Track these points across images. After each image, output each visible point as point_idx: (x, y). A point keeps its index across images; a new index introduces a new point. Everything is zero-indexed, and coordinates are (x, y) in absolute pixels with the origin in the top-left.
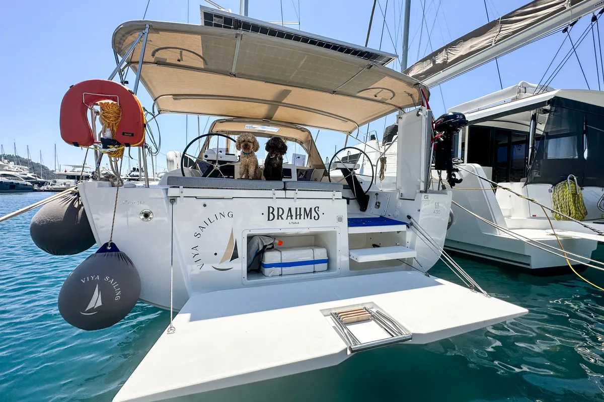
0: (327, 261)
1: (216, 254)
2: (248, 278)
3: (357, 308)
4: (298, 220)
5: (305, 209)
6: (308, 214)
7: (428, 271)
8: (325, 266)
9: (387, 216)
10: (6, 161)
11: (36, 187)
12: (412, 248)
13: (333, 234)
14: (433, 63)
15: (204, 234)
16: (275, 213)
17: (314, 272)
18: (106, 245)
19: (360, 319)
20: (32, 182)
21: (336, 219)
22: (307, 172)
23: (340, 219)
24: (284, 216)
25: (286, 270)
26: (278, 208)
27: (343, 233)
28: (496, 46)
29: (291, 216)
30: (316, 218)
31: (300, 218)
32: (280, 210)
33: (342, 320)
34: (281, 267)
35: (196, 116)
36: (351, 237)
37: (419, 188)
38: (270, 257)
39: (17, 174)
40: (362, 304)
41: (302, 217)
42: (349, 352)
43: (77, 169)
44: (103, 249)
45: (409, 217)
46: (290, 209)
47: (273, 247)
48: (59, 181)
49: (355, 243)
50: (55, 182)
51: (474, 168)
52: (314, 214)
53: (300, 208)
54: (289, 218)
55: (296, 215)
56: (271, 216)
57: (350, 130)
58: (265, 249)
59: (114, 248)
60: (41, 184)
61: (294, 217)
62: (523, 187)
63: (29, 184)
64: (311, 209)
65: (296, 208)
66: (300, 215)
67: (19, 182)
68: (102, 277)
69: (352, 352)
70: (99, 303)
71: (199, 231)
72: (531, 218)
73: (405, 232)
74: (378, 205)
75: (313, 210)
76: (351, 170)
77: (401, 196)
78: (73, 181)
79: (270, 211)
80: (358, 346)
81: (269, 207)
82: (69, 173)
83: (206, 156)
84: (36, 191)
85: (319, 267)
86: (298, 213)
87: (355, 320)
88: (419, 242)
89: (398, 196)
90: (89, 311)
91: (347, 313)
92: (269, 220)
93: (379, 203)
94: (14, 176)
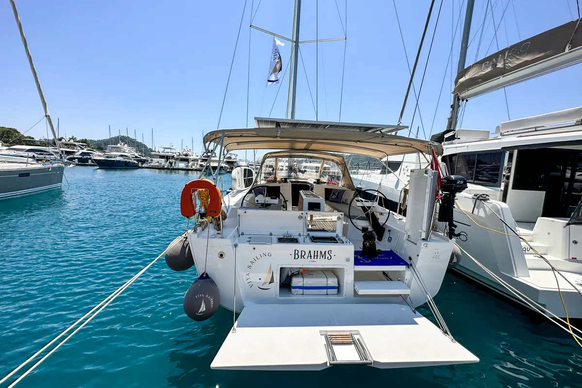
0: (339, 288)
1: (260, 279)
2: (280, 296)
3: (345, 334)
4: (315, 259)
5: (321, 252)
6: (323, 255)
7: (416, 309)
8: (336, 290)
9: (395, 252)
10: (122, 144)
11: (140, 165)
12: (409, 287)
13: (342, 270)
14: (493, 66)
15: (253, 266)
16: (300, 254)
17: (327, 294)
18: (203, 274)
19: (344, 342)
20: (138, 161)
21: (344, 259)
22: (339, 193)
23: (348, 260)
24: (306, 256)
25: (306, 291)
26: (302, 251)
27: (349, 270)
28: (570, 52)
29: (311, 256)
30: (329, 258)
31: (317, 258)
32: (303, 252)
33: (331, 342)
34: (303, 289)
35: (253, 150)
36: (356, 273)
37: (421, 236)
38: (296, 281)
39: (129, 155)
40: (350, 331)
41: (319, 257)
42: (328, 364)
43: (166, 150)
44: (202, 277)
45: (410, 258)
46: (310, 252)
47: (299, 273)
48: (155, 160)
49: (359, 277)
50: (152, 160)
51: (499, 207)
52: (327, 255)
53: (317, 251)
54: (309, 258)
55: (314, 256)
56: (297, 256)
57: (380, 157)
58: (293, 275)
59: (207, 277)
60: (143, 162)
61: (313, 257)
62: (564, 227)
63: (136, 162)
64: (325, 252)
65: (315, 251)
66: (317, 256)
67: (130, 161)
68: (205, 295)
69: (330, 365)
70: (204, 309)
71: (250, 264)
72: (569, 260)
73: (405, 271)
74: (390, 240)
75: (327, 253)
76: (369, 207)
77: (408, 237)
78: (163, 160)
79: (296, 253)
80: (334, 362)
81: (295, 250)
82: (162, 154)
83: (257, 201)
84: (140, 168)
85: (330, 291)
86: (316, 255)
87: (341, 342)
88: (414, 283)
89: (405, 237)
90: (200, 313)
91: (336, 336)
92: (295, 258)
93: (391, 238)
94: (127, 156)
